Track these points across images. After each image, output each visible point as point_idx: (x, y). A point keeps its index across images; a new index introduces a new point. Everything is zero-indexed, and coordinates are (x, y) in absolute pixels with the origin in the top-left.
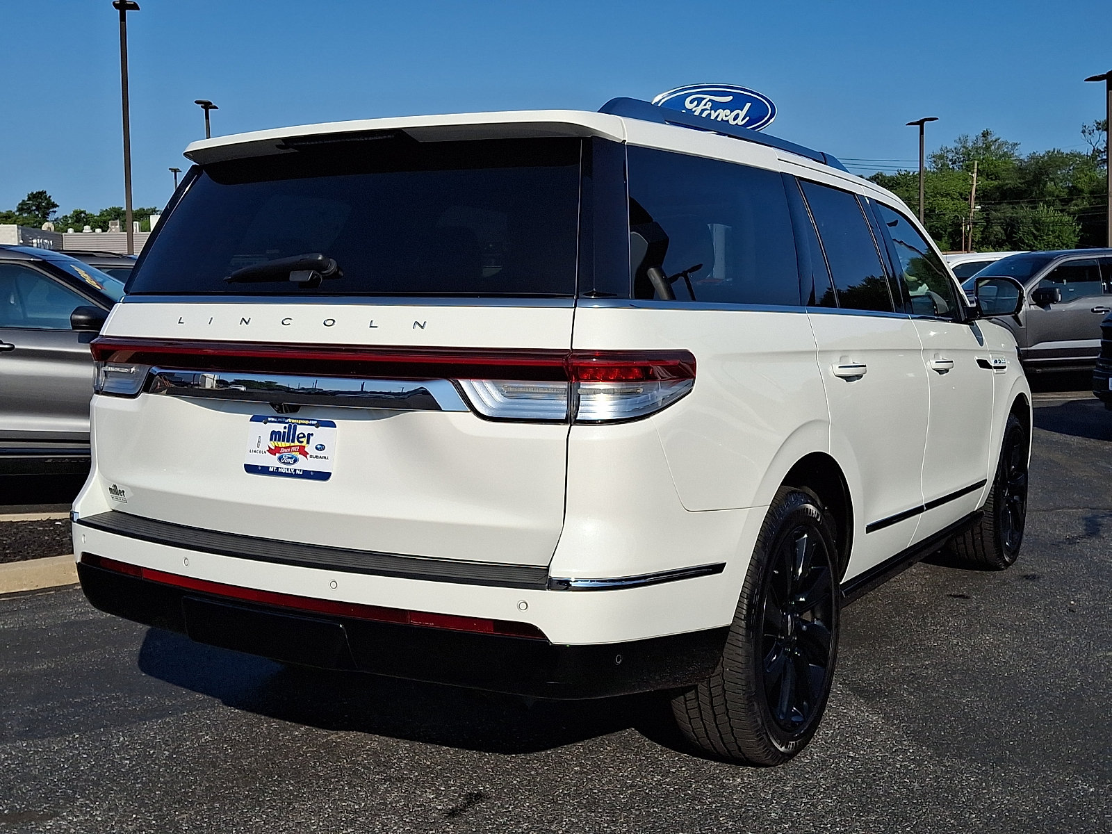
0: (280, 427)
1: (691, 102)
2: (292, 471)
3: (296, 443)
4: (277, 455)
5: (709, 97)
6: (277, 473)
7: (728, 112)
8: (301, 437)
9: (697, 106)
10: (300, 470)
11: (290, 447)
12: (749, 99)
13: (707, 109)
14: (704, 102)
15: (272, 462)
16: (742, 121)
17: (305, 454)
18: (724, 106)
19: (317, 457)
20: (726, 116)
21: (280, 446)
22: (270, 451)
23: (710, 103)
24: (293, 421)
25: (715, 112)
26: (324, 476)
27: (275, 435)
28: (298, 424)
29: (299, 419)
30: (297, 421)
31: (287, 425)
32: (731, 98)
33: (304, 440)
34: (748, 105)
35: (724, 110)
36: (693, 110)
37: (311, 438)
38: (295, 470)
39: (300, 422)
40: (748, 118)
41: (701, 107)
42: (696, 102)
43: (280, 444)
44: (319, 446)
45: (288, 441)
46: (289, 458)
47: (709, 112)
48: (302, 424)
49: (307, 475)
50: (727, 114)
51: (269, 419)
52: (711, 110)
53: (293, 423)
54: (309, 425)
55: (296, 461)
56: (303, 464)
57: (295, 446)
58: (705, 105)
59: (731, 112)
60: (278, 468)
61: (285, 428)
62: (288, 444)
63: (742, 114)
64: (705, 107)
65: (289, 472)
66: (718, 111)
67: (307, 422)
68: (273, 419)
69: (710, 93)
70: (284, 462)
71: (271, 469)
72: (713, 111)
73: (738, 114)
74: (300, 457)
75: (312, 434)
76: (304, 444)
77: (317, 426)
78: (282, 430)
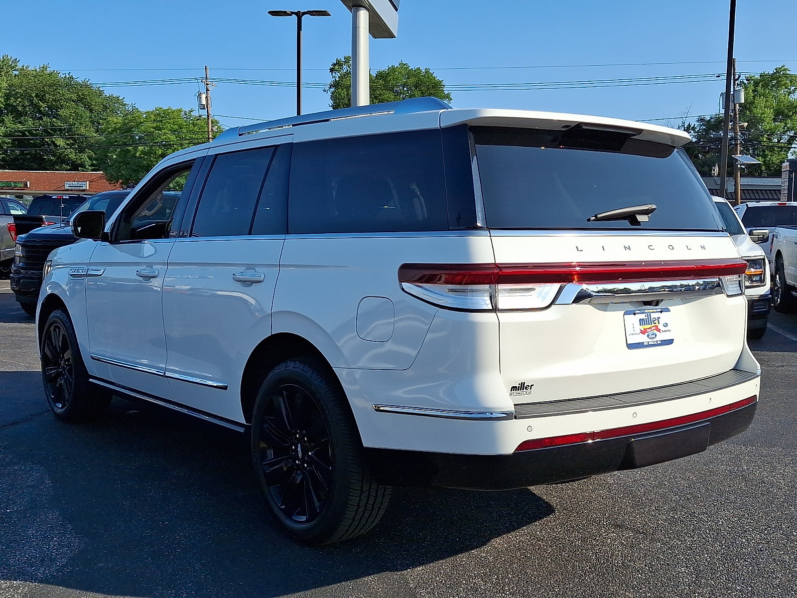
0: (643, 316)
2: (656, 342)
3: (653, 325)
4: (646, 334)
6: (648, 345)
8: (655, 320)
10: (660, 341)
11: (651, 328)
15: (643, 339)
17: (659, 330)
19: (665, 331)
22: (643, 332)
26: (671, 342)
27: (641, 322)
29: (651, 309)
31: (646, 314)
33: (657, 322)
37: (660, 320)
39: (651, 311)
43: (645, 327)
44: (665, 325)
45: (649, 324)
46: (652, 335)
48: (653, 312)
49: (662, 343)
51: (636, 312)
53: (649, 312)
55: (656, 335)
56: (659, 337)
57: (653, 327)
60: (648, 342)
61: (646, 316)
62: (649, 326)
65: (654, 343)
67: (655, 311)
68: (638, 312)
70: (650, 338)
71: (645, 344)
74: (657, 333)
75: (660, 318)
76: (657, 324)
77: (661, 312)
78: (645, 318)
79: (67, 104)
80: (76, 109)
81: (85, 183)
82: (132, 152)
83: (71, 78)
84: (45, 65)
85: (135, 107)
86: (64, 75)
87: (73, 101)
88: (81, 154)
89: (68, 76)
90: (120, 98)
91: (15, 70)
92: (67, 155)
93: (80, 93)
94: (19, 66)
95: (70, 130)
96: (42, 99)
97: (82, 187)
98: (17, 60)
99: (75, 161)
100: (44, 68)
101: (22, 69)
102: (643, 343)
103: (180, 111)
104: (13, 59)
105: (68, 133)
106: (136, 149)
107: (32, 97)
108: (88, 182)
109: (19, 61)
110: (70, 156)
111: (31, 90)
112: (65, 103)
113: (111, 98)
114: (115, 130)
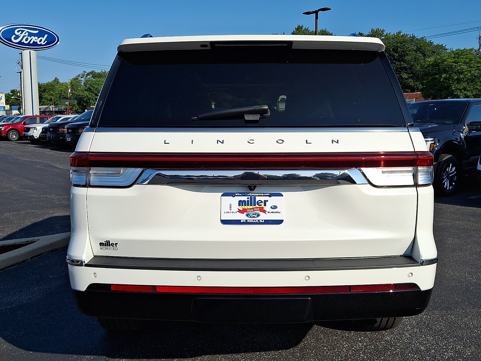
0: (245, 198)
1: (18, 32)
2: (257, 221)
3: (257, 206)
4: (245, 213)
5: (27, 30)
6: (246, 223)
7: (36, 38)
8: (260, 203)
9: (21, 34)
10: (262, 220)
11: (253, 208)
12: (47, 33)
13: (26, 36)
14: (24, 32)
15: (243, 217)
16: (44, 42)
17: (264, 211)
18: (34, 35)
19: (272, 212)
20: (36, 40)
21: (246, 208)
22: (240, 211)
23: (27, 33)
24: (253, 194)
25: (30, 37)
26: (280, 222)
27: (241, 203)
28: (256, 196)
29: (256, 193)
30: (256, 194)
31: (249, 197)
32: (37, 31)
33: (263, 204)
34: (46, 36)
35: (34, 37)
36: (19, 35)
37: (267, 203)
38: (259, 220)
39: (257, 195)
40: (46, 42)
41: (23, 34)
42: (20, 32)
43: (246, 207)
44: (273, 207)
45: (251, 205)
46: (253, 214)
47: (27, 37)
48: (259, 196)
49: (267, 222)
50: (36, 39)
51: (236, 194)
52: (28, 36)
53: (253, 196)
54: (263, 196)
55: (258, 215)
56: (263, 217)
57: (256, 208)
58: (25, 34)
59: (38, 38)
60: (247, 220)
61: (248, 198)
62: (251, 207)
63: (44, 39)
64: (25, 35)
65: (255, 222)
66: (32, 37)
67: (263, 194)
68: (239, 194)
69: (27, 28)
70: (250, 217)
71: (242, 221)
72: (29, 37)
73: (41, 39)
74: (261, 213)
75: (267, 201)
76: (263, 206)
77: (269, 196)
78: (246, 200)
79: (410, 53)
80: (415, 55)
81: (413, 100)
82: (438, 79)
83: (414, 37)
84: (400, 31)
85: (452, 50)
86: (410, 36)
87: (414, 51)
88: (417, 82)
89: (412, 36)
90: (443, 46)
91: (382, 36)
92: (409, 83)
93: (418, 46)
94: (385, 33)
95: (411, 69)
96: (396, 52)
97: (411, 102)
98: (384, 30)
99: (413, 87)
100: (399, 33)
101: (386, 35)
102: (241, 220)
103: (472, 50)
104: (382, 30)
105: (410, 70)
106: (441, 76)
107: (390, 51)
108: (414, 99)
109: (385, 31)
110: (410, 84)
111: (390, 47)
112: (409, 52)
113: (438, 46)
114: (429, 65)
